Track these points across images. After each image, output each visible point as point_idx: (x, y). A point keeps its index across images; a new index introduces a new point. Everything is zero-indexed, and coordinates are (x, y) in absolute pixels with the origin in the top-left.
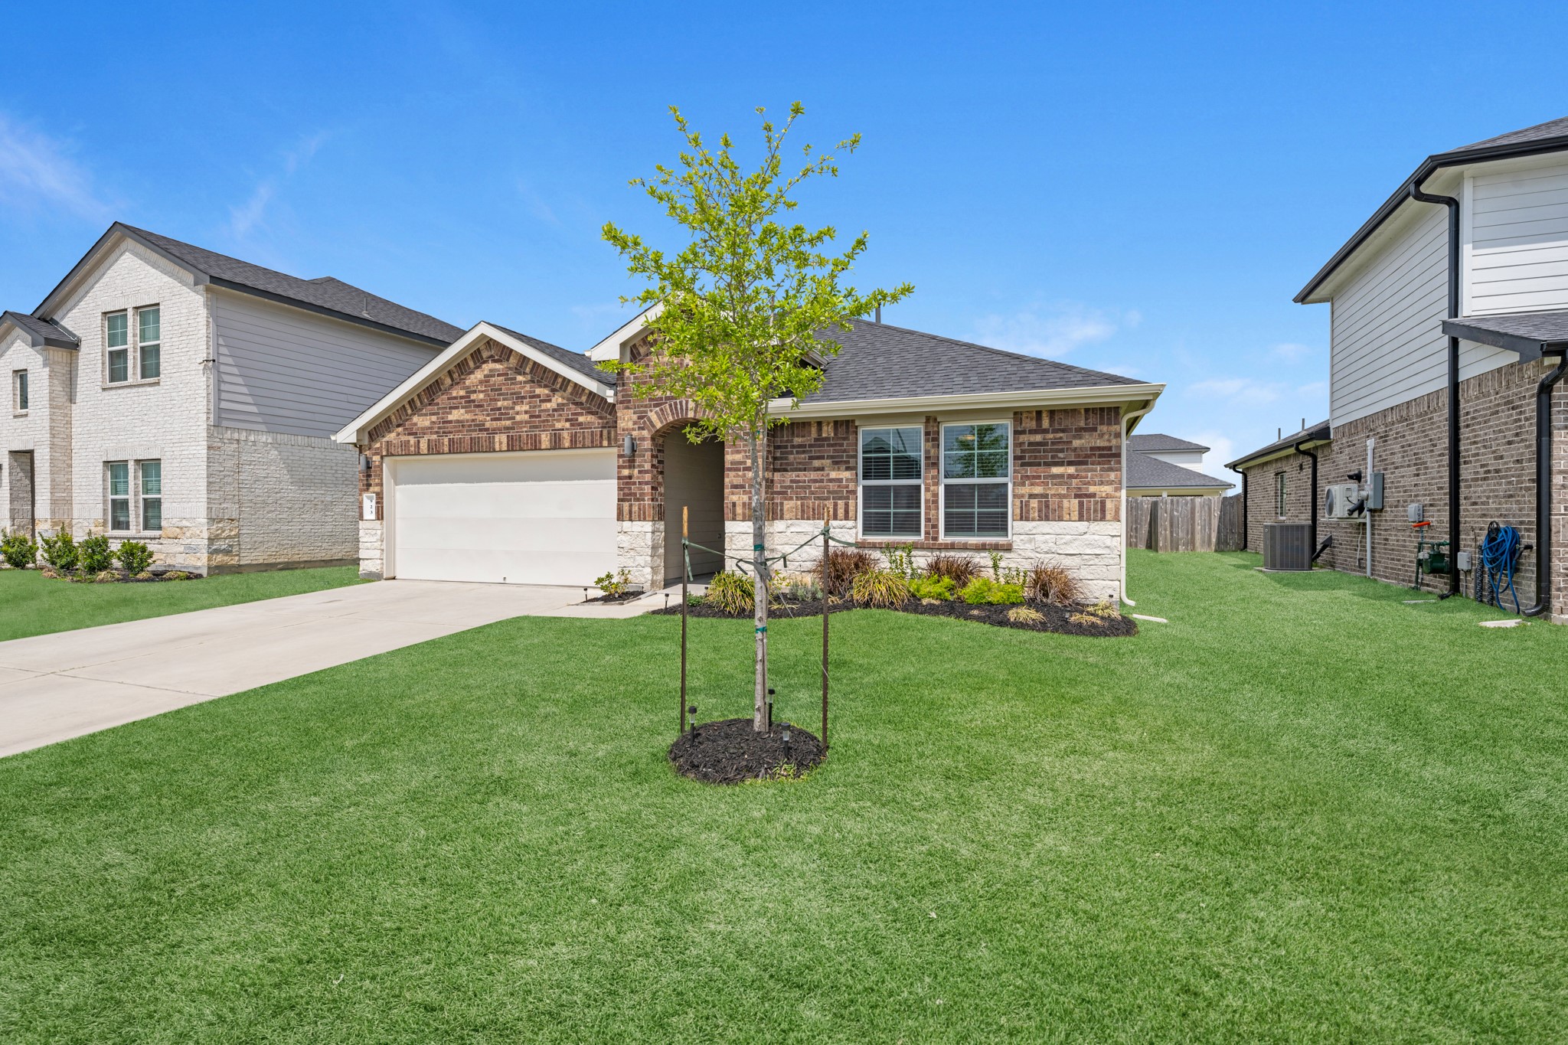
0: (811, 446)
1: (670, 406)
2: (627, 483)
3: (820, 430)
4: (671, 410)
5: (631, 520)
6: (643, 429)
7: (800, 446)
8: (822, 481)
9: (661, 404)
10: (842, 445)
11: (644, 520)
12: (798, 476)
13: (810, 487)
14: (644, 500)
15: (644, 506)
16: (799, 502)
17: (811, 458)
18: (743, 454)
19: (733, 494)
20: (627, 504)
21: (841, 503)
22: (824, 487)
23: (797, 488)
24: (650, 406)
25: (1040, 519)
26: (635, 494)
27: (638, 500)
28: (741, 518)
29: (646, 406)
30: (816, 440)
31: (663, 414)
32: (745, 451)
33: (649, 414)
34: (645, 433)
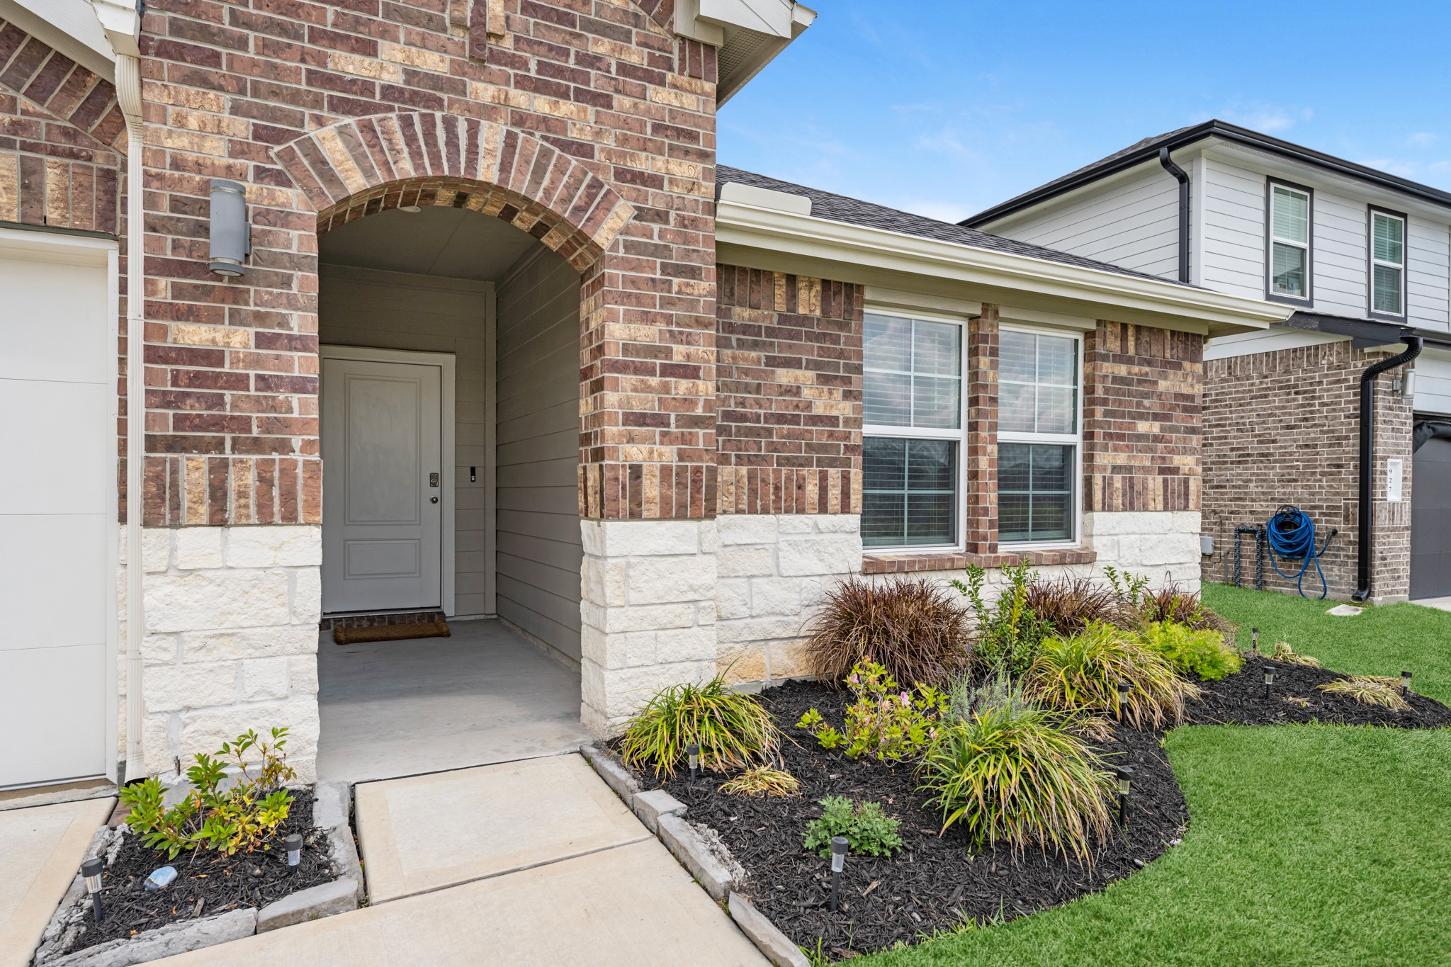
0: (771, 332)
1: (407, 123)
2: (196, 379)
3: (792, 297)
4: (411, 140)
5: (218, 519)
6: (281, 179)
7: (746, 329)
8: (795, 420)
9: (367, 109)
10: (836, 340)
11: (290, 518)
12: (743, 404)
13: (769, 432)
14: (284, 447)
15: (288, 471)
16: (744, 470)
17: (772, 362)
18: (664, 327)
19: (631, 440)
20: (202, 460)
21: (834, 474)
22: (801, 435)
23: (738, 429)
24: (317, 103)
25: (1124, 510)
26: (245, 424)
27: (257, 445)
28: (656, 511)
29: (295, 97)
30: (783, 319)
31: (374, 144)
32: (668, 320)
33: (310, 130)
34: (291, 197)
